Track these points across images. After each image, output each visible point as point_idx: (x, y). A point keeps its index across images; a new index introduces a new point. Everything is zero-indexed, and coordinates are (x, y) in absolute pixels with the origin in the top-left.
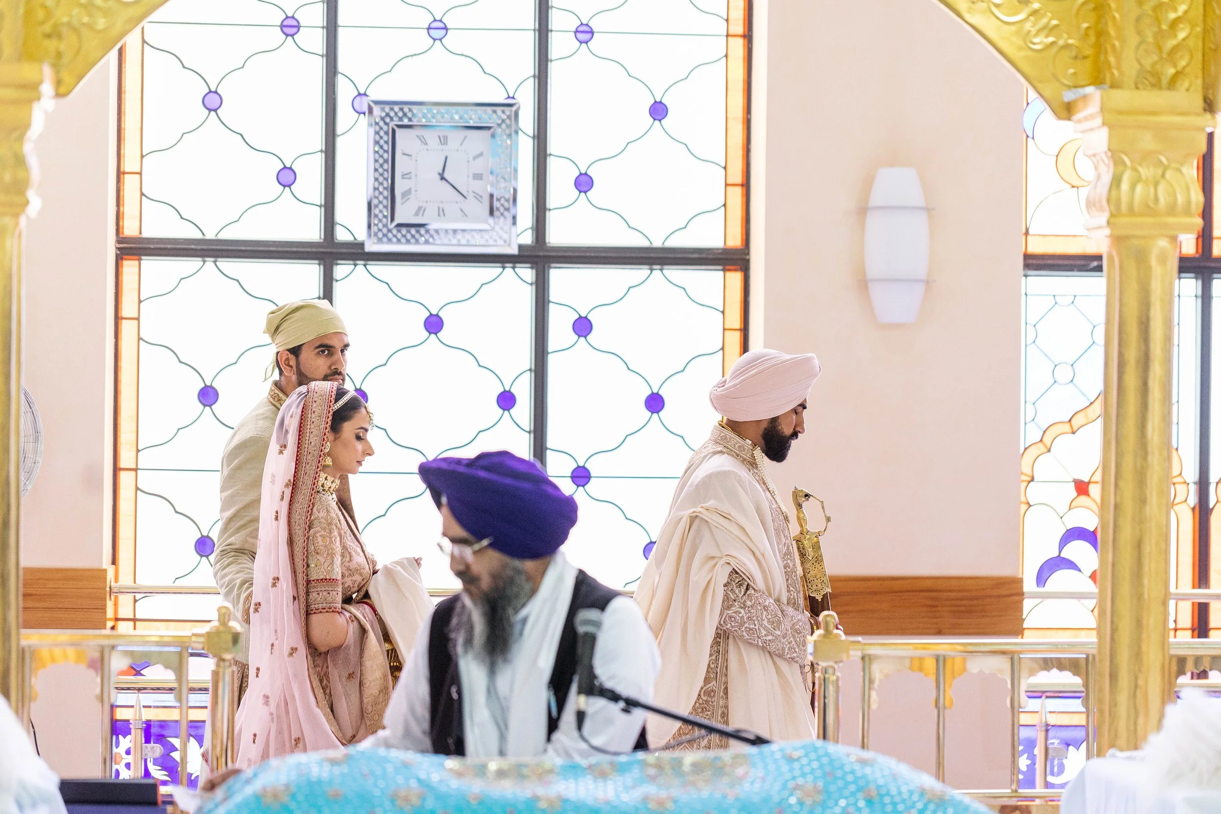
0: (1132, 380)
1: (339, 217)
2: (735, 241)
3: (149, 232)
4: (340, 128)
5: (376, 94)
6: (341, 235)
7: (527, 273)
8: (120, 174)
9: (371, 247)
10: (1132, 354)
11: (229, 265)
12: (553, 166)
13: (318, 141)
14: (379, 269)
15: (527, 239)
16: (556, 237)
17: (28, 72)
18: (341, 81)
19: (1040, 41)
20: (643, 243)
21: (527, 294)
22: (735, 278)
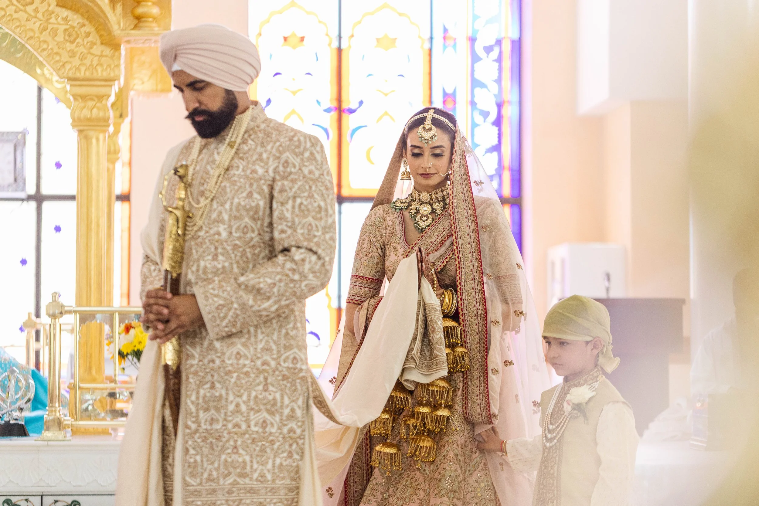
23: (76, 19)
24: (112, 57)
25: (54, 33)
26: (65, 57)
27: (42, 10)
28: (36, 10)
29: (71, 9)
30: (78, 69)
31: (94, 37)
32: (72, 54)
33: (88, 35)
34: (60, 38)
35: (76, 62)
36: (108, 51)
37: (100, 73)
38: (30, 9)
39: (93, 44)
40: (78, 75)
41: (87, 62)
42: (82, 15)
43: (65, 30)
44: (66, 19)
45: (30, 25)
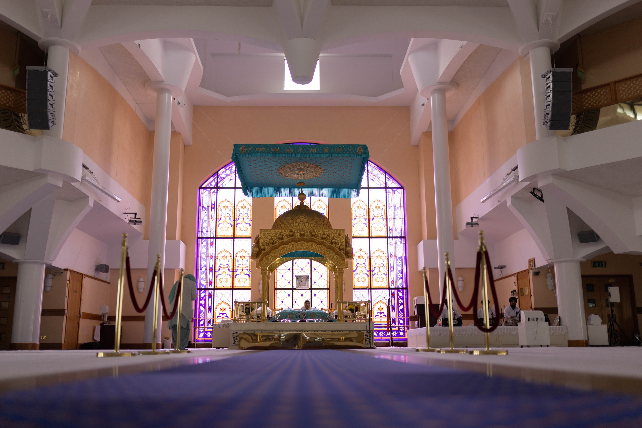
0: (336, 289)
1: (294, 286)
2: (328, 287)
3: (277, 288)
4: (294, 278)
5: (297, 275)
6: (294, 287)
7: (310, 290)
8: (275, 283)
9: (296, 288)
10: (336, 287)
11: (284, 290)
12: (312, 281)
13: (292, 279)
14: (297, 290)
15: (310, 287)
16: (313, 287)
17: (270, 272)
18: (294, 274)
19: (331, 268)
20: (320, 287)
21: (310, 292)
22: (328, 291)
23: (338, 257)
24: (344, 262)
25: (335, 258)
26: (337, 263)
27: (333, 255)
28: (332, 255)
29: (337, 255)
30: (339, 264)
31: (341, 259)
32: (338, 262)
33: (340, 259)
34: (336, 259)
35: (338, 263)
36: (343, 261)
37: (342, 265)
38: (331, 255)
39: (341, 260)
40: (339, 265)
41: (340, 263)
42: (339, 256)
43: (337, 258)
44: (336, 256)
45: (331, 257)
